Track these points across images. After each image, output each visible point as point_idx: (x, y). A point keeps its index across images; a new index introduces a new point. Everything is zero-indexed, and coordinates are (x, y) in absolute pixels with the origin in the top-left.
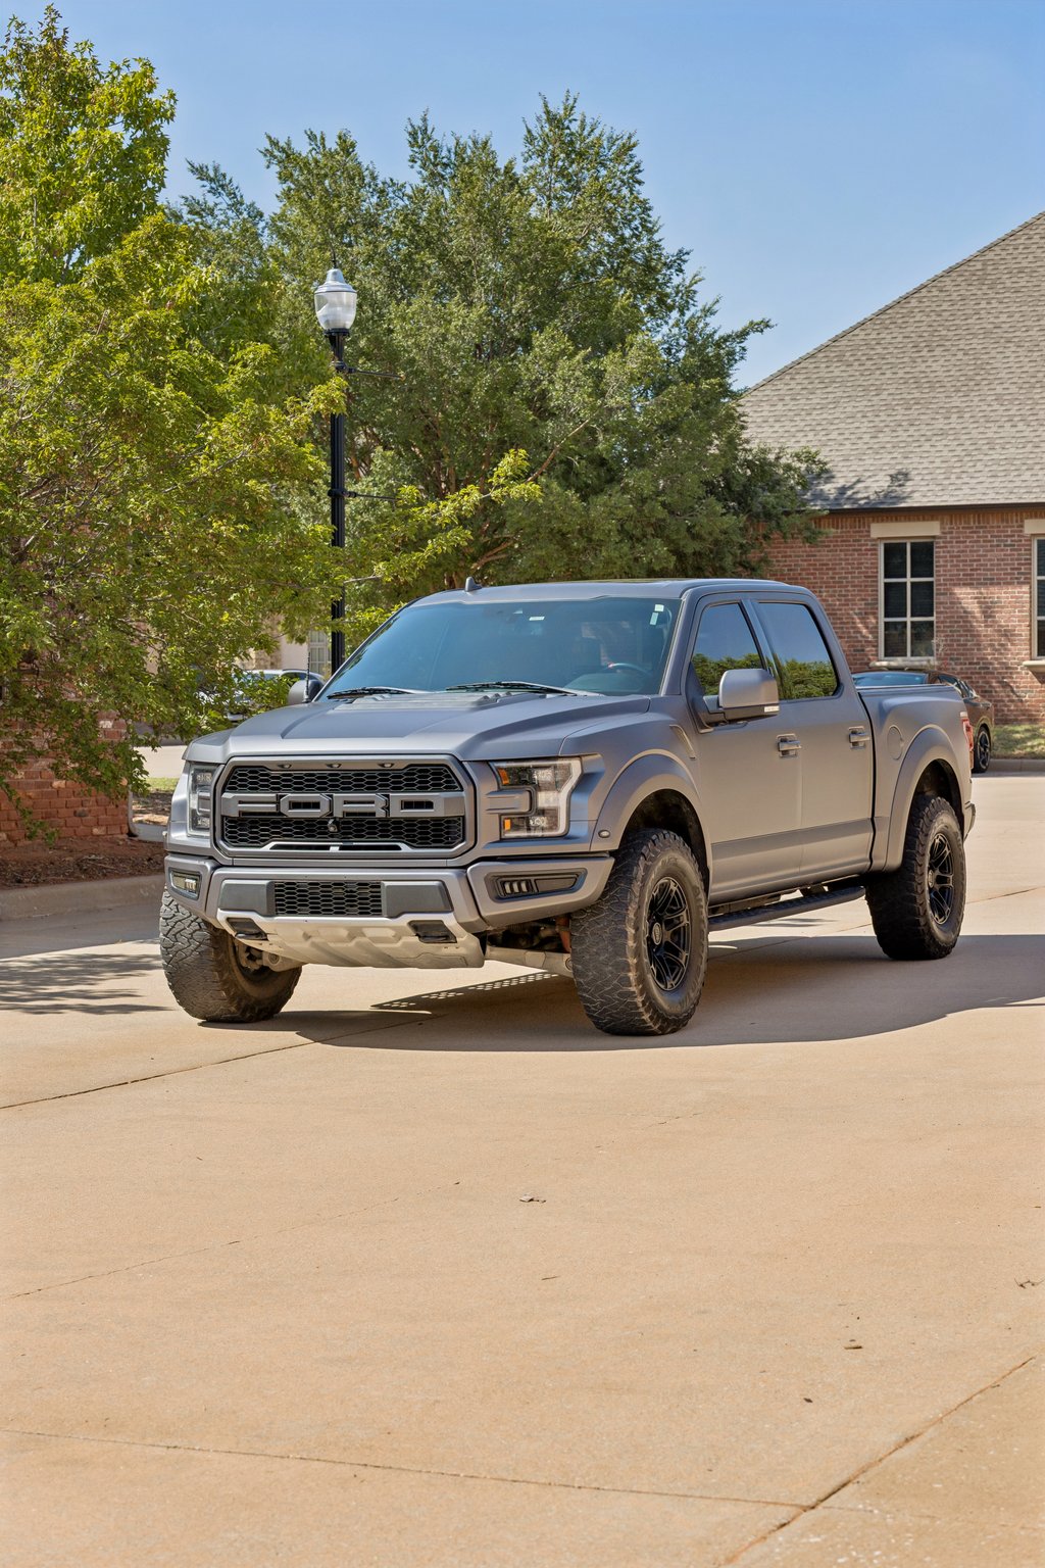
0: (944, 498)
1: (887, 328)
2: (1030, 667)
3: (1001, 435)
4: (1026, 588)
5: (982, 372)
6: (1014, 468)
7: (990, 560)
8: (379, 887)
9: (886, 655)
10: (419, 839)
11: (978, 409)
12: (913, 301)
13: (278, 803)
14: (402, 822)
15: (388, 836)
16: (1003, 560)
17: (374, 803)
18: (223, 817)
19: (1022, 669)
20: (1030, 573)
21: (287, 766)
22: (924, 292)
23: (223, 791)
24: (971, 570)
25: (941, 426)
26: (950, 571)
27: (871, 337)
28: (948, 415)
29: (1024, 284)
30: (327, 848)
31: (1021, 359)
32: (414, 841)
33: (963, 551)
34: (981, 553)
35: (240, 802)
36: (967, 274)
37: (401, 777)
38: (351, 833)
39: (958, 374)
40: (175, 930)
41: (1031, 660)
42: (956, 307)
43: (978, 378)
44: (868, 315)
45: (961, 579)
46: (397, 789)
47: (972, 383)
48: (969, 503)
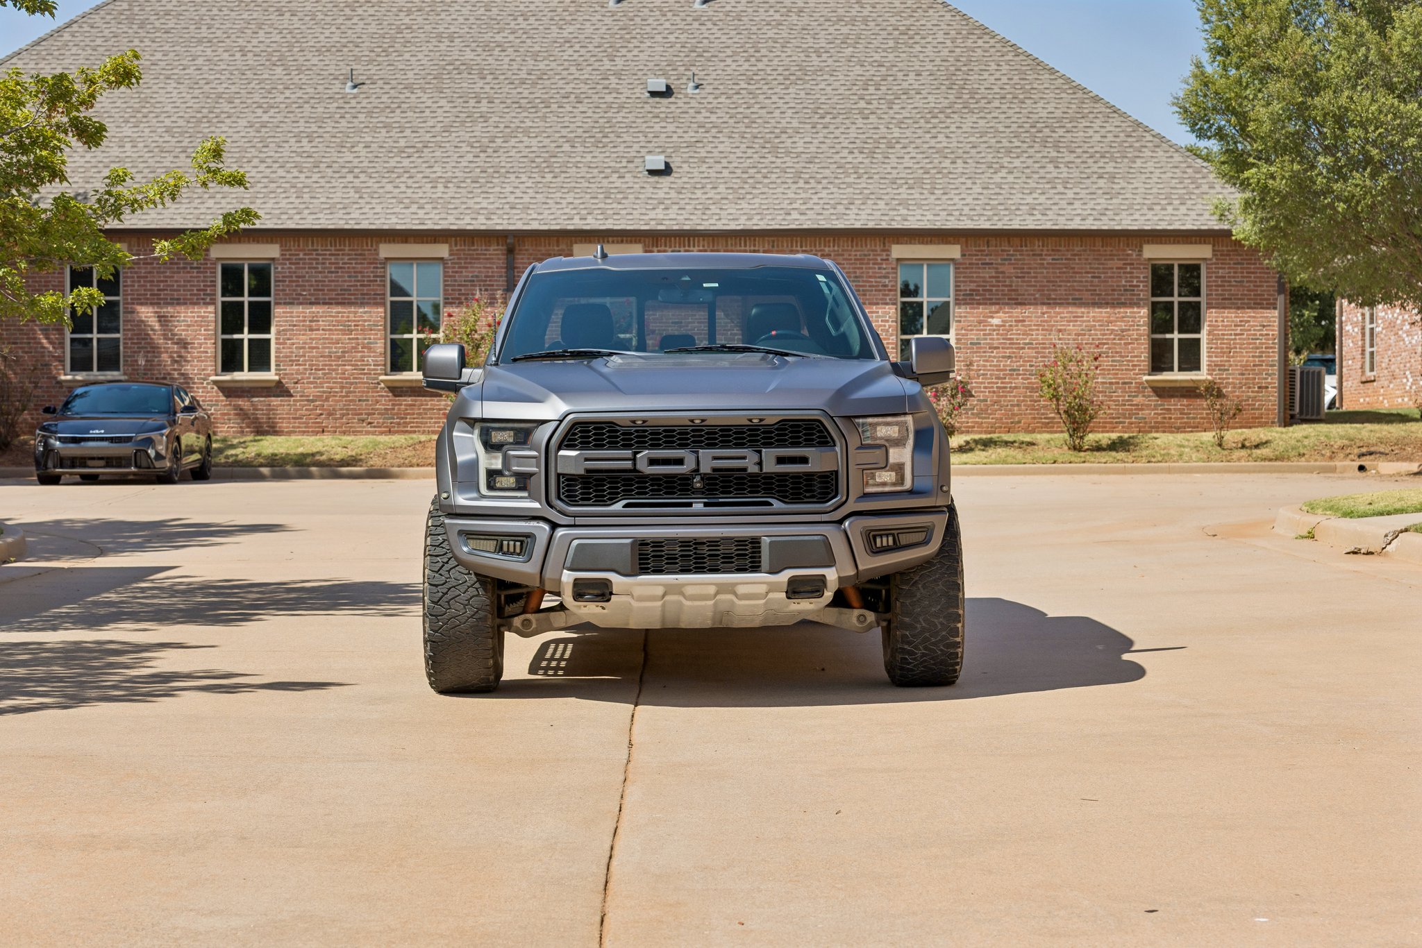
0: (133, 222)
1: (44, 59)
2: (215, 382)
3: (178, 165)
4: (211, 308)
5: (148, 105)
6: (196, 196)
7: (176, 281)
8: (759, 543)
9: (72, 369)
10: (791, 494)
11: (150, 140)
12: (65, 34)
13: (634, 459)
14: (773, 478)
15: (758, 492)
16: (189, 281)
17: (746, 459)
18: (559, 475)
19: (208, 384)
20: (215, 295)
21: (640, 422)
22: (75, 27)
23: (559, 448)
24: (158, 290)
25: (117, 154)
26: (137, 290)
27: (30, 66)
28: (121, 144)
29: (173, 26)
30: (690, 505)
31: (184, 95)
32: (786, 497)
33: (150, 272)
34: (168, 274)
35: (586, 460)
36: (115, 12)
37: (772, 432)
38: (717, 490)
39: (125, 105)
40: (448, 596)
41: (217, 375)
42: (109, 43)
43: (145, 110)
44: (23, 46)
45: (148, 299)
46: (768, 445)
47: (139, 115)
48: (158, 227)
